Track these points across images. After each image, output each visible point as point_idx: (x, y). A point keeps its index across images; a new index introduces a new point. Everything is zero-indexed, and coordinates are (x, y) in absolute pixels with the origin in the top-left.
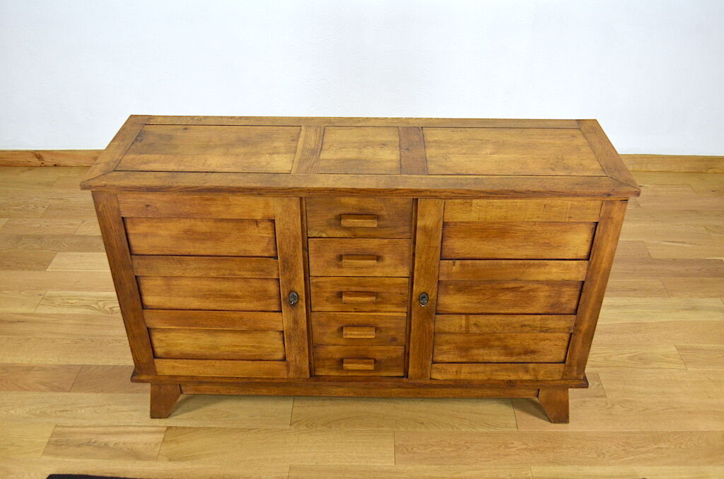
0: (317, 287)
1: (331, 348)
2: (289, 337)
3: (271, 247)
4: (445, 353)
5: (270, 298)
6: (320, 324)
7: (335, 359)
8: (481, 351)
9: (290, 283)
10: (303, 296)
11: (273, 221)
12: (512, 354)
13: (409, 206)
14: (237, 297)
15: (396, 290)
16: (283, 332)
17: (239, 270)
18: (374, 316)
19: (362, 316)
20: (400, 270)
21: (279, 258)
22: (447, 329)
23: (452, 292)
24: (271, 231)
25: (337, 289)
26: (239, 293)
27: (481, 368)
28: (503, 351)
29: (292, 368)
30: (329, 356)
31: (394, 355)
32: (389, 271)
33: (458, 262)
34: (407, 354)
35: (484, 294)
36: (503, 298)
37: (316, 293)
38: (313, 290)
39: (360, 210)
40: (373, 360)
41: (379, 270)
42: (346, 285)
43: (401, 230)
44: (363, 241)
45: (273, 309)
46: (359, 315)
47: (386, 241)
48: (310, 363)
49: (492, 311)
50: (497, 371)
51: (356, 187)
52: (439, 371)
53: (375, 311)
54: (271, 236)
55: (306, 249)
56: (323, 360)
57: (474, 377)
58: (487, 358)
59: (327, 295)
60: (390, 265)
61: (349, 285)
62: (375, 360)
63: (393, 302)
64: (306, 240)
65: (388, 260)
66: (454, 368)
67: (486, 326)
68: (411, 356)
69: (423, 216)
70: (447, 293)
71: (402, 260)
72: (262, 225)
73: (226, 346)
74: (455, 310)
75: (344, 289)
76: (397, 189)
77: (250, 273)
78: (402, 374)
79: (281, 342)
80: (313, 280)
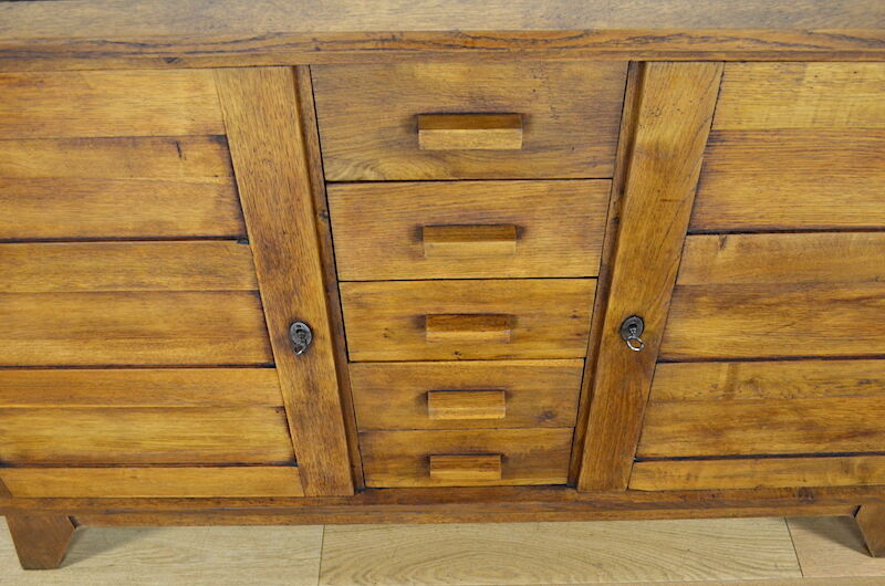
0: (360, 305)
1: (400, 436)
2: (300, 419)
3: (228, 211)
4: (665, 439)
5: (242, 335)
6: (371, 389)
7: (411, 457)
8: (752, 434)
9: (289, 301)
10: (324, 330)
11: (222, 140)
12: (820, 439)
13: (615, 87)
14: (158, 335)
15: (562, 309)
16: (283, 408)
17: (151, 272)
18: (505, 367)
19: (473, 368)
20: (574, 260)
21: (251, 241)
22: (680, 394)
23: (704, 312)
24: (220, 169)
25: (413, 310)
26: (162, 327)
27: (744, 467)
28: (801, 433)
29: (312, 480)
30: (397, 451)
31: (548, 446)
32: (546, 264)
33: (733, 240)
34: (577, 444)
35: (785, 314)
36: (830, 322)
37: (356, 319)
38: (348, 312)
39: (472, 99)
40: (498, 458)
41: (519, 261)
42: (434, 299)
43: (585, 155)
44: (480, 187)
45: (253, 361)
46: (467, 368)
47: (542, 186)
48: (352, 466)
49: (795, 352)
50: (779, 472)
51: (464, 27)
52: (648, 475)
53: (507, 357)
54: (223, 180)
55: (322, 213)
56: (384, 458)
57: (725, 484)
58: (761, 448)
59: (384, 324)
60: (548, 250)
61: (440, 300)
62: (502, 455)
63: (552, 335)
64: (321, 188)
65: (543, 235)
66: (684, 469)
67: (776, 384)
68: (587, 449)
69: (656, 114)
70: (691, 313)
71: (583, 235)
72: (193, 153)
73: (153, 439)
74: (705, 351)
75: (429, 308)
76: (587, 33)
77: (179, 279)
78: (562, 481)
79: (282, 429)
80: (347, 291)
